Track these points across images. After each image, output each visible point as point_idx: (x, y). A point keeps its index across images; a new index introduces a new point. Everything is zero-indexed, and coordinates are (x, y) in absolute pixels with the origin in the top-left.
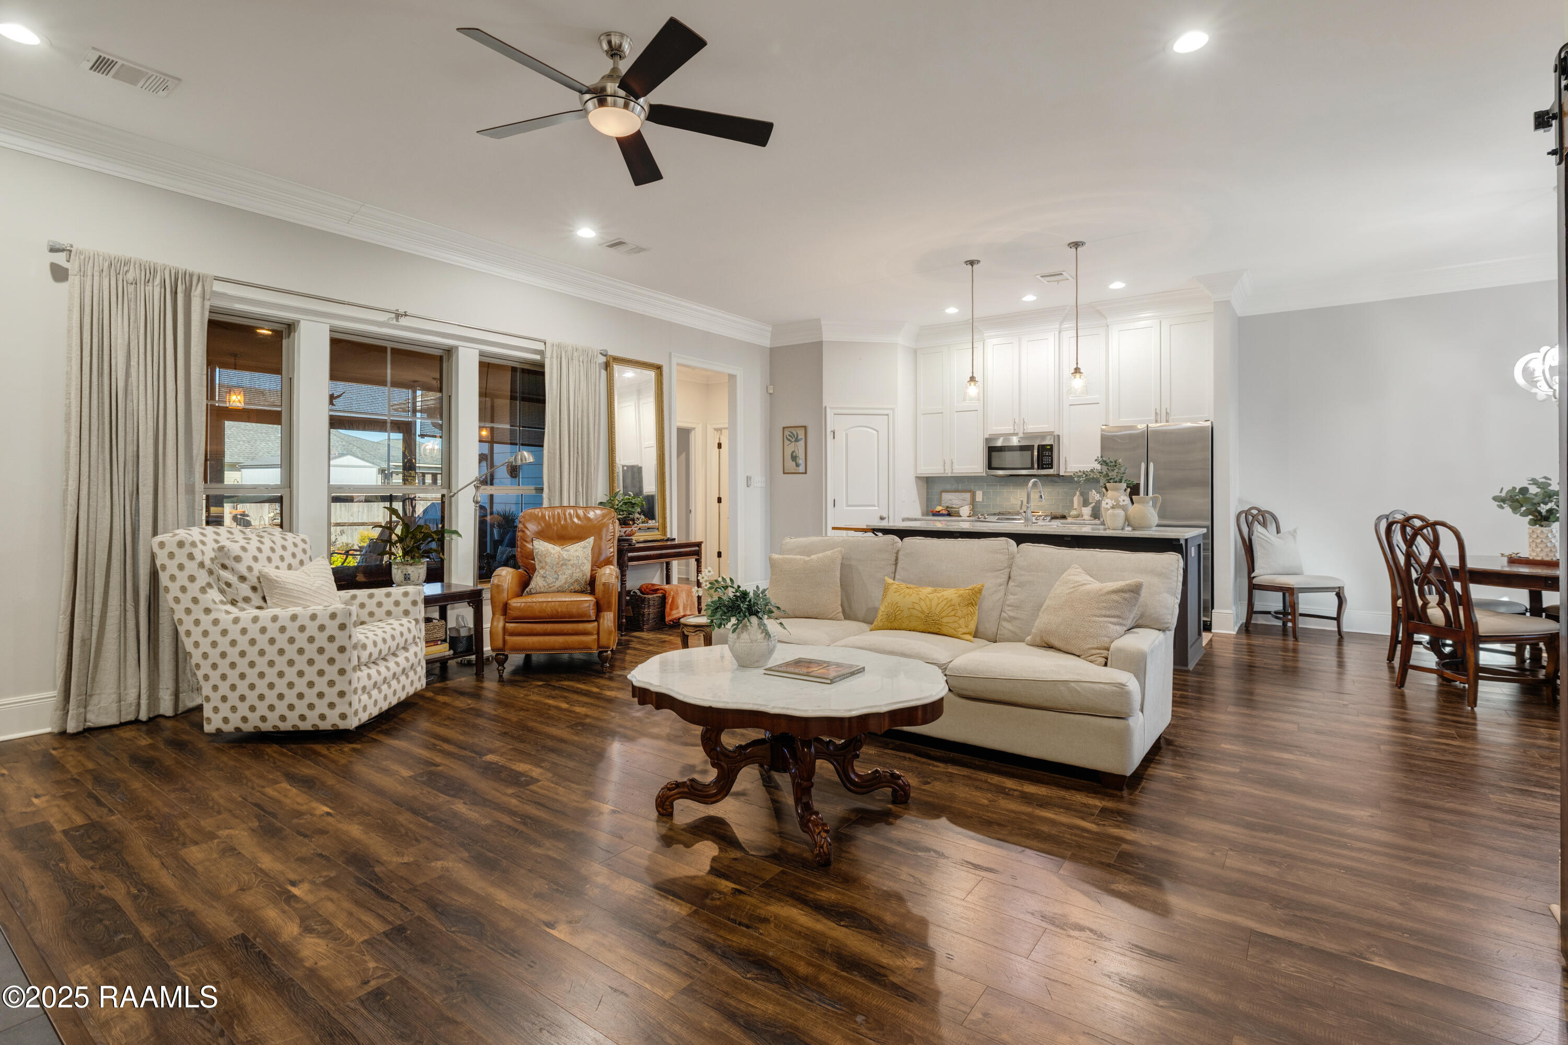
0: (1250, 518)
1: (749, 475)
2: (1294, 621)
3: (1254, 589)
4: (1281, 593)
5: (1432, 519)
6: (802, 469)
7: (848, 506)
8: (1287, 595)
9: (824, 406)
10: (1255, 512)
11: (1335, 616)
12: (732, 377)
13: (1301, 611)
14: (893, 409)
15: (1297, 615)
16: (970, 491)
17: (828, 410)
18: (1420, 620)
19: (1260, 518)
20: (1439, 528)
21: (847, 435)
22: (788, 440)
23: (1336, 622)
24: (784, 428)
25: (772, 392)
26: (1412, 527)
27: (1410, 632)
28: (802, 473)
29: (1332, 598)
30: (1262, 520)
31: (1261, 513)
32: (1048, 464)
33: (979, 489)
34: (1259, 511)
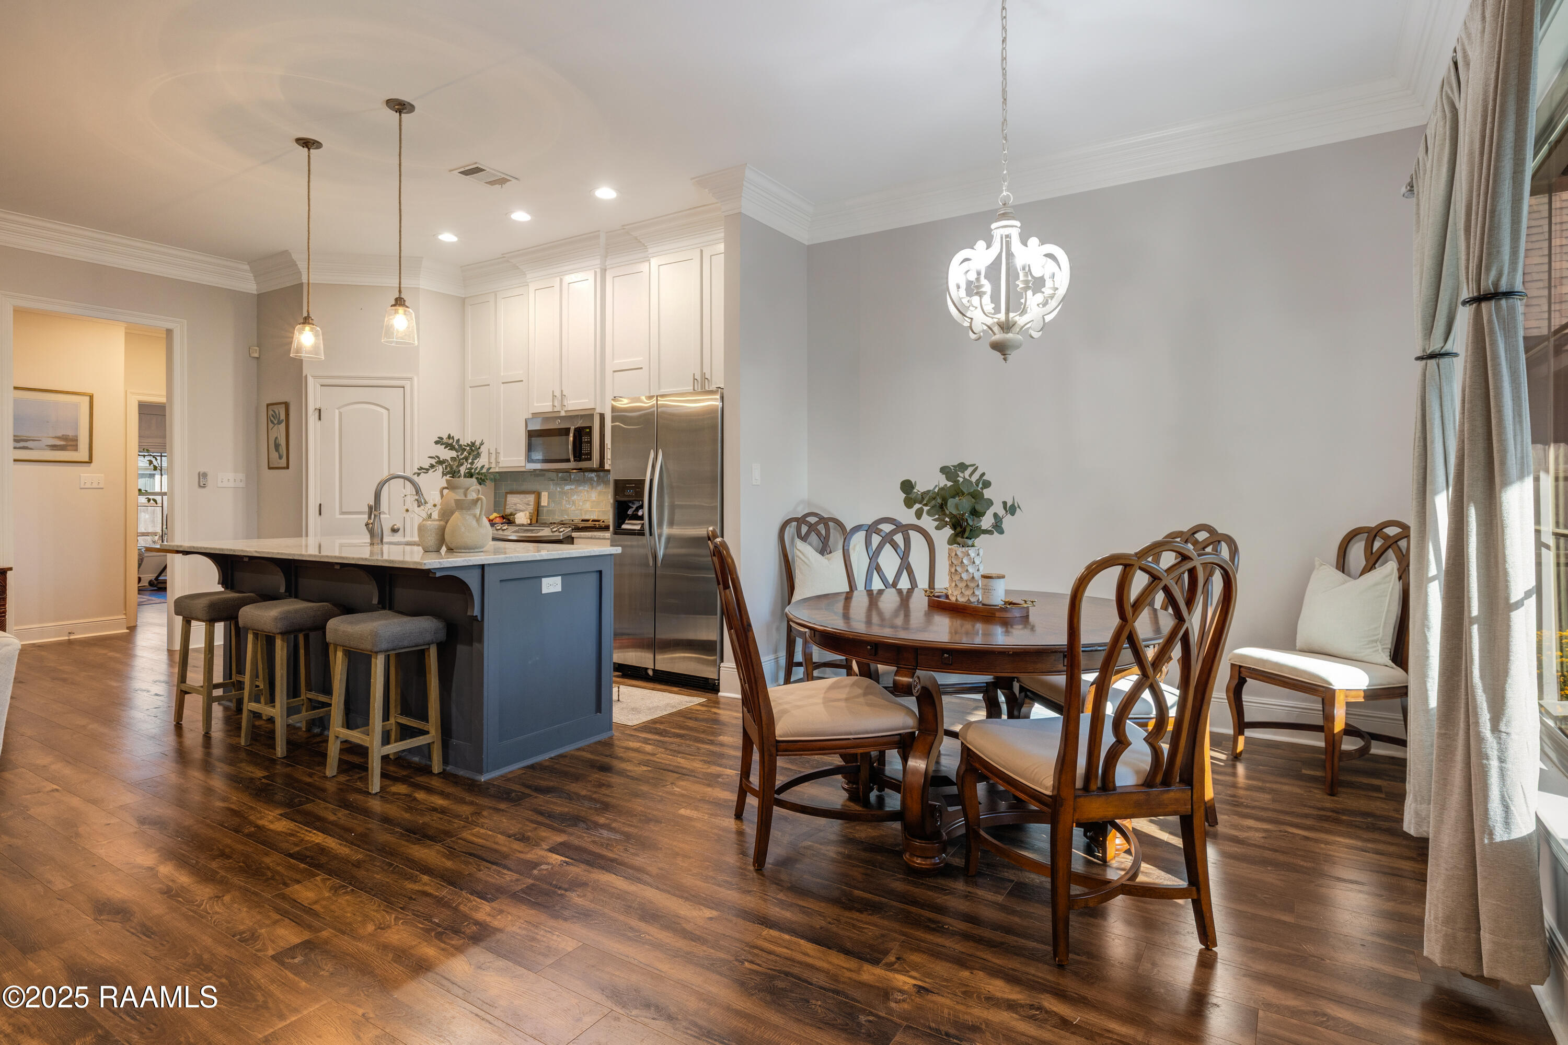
0: (805, 528)
1: (202, 470)
6: (283, 462)
7: (343, 513)
9: (304, 375)
10: (812, 520)
12: (169, 332)
14: (410, 379)
16: (533, 492)
17: (311, 381)
19: (822, 528)
21: (340, 414)
22: (272, 422)
24: (268, 405)
25: (256, 355)
28: (283, 468)
30: (823, 532)
32: (587, 454)
33: (546, 490)
34: (820, 517)
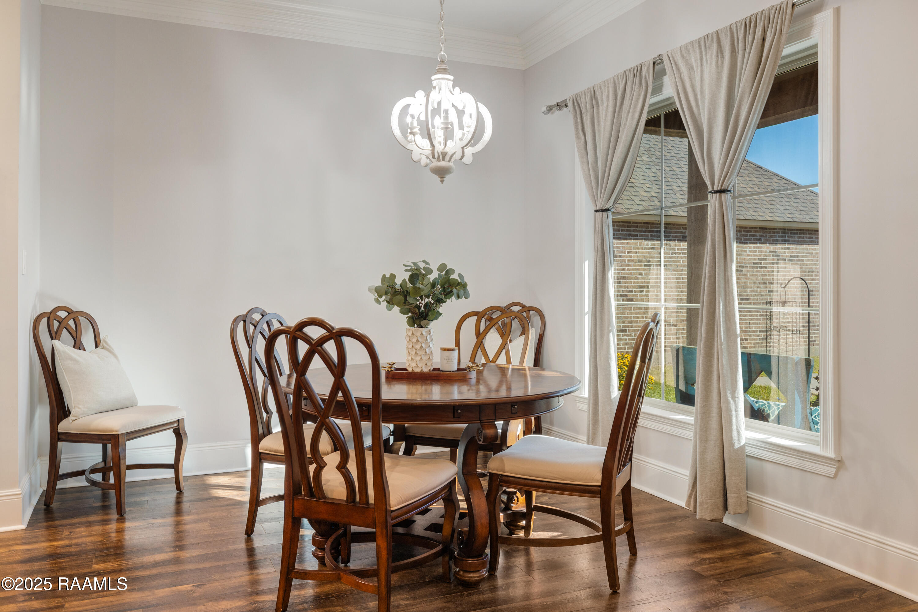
0: (56, 324)
2: (119, 477)
3: (59, 440)
4: (100, 445)
5: (337, 324)
8: (109, 446)
10: (63, 314)
11: (172, 461)
13: (129, 462)
15: (123, 467)
18: (312, 495)
19: (71, 323)
20: (347, 341)
23: (173, 470)
26: (307, 339)
27: (296, 514)
29: (169, 437)
30: (72, 327)
31: (72, 316)
34: (70, 312)
